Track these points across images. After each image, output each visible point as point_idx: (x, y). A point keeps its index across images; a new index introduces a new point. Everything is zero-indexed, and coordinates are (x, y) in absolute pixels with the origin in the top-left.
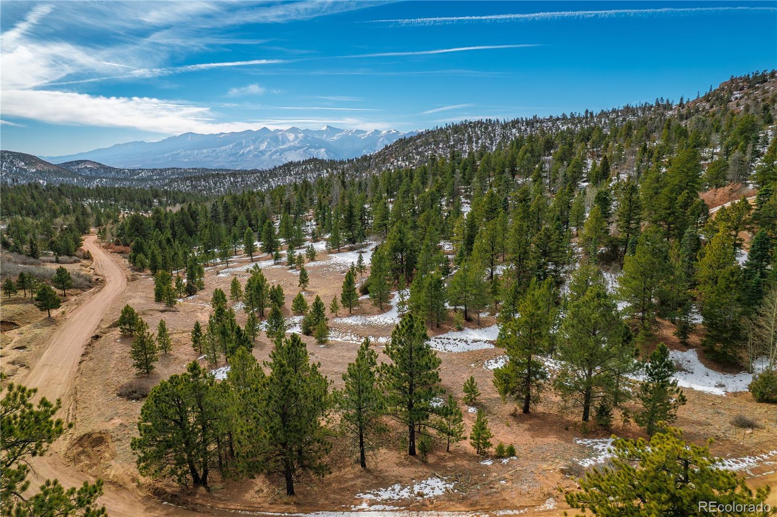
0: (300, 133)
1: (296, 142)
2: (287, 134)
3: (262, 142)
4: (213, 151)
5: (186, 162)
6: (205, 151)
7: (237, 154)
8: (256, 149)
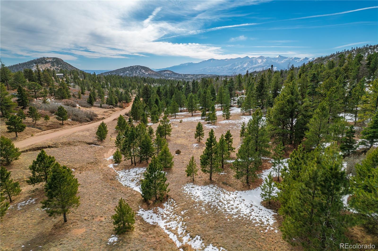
0: (264, 59)
1: (262, 64)
2: (258, 59)
3: (245, 63)
4: (222, 67)
5: (209, 72)
6: (218, 67)
7: (232, 69)
8: (241, 67)
